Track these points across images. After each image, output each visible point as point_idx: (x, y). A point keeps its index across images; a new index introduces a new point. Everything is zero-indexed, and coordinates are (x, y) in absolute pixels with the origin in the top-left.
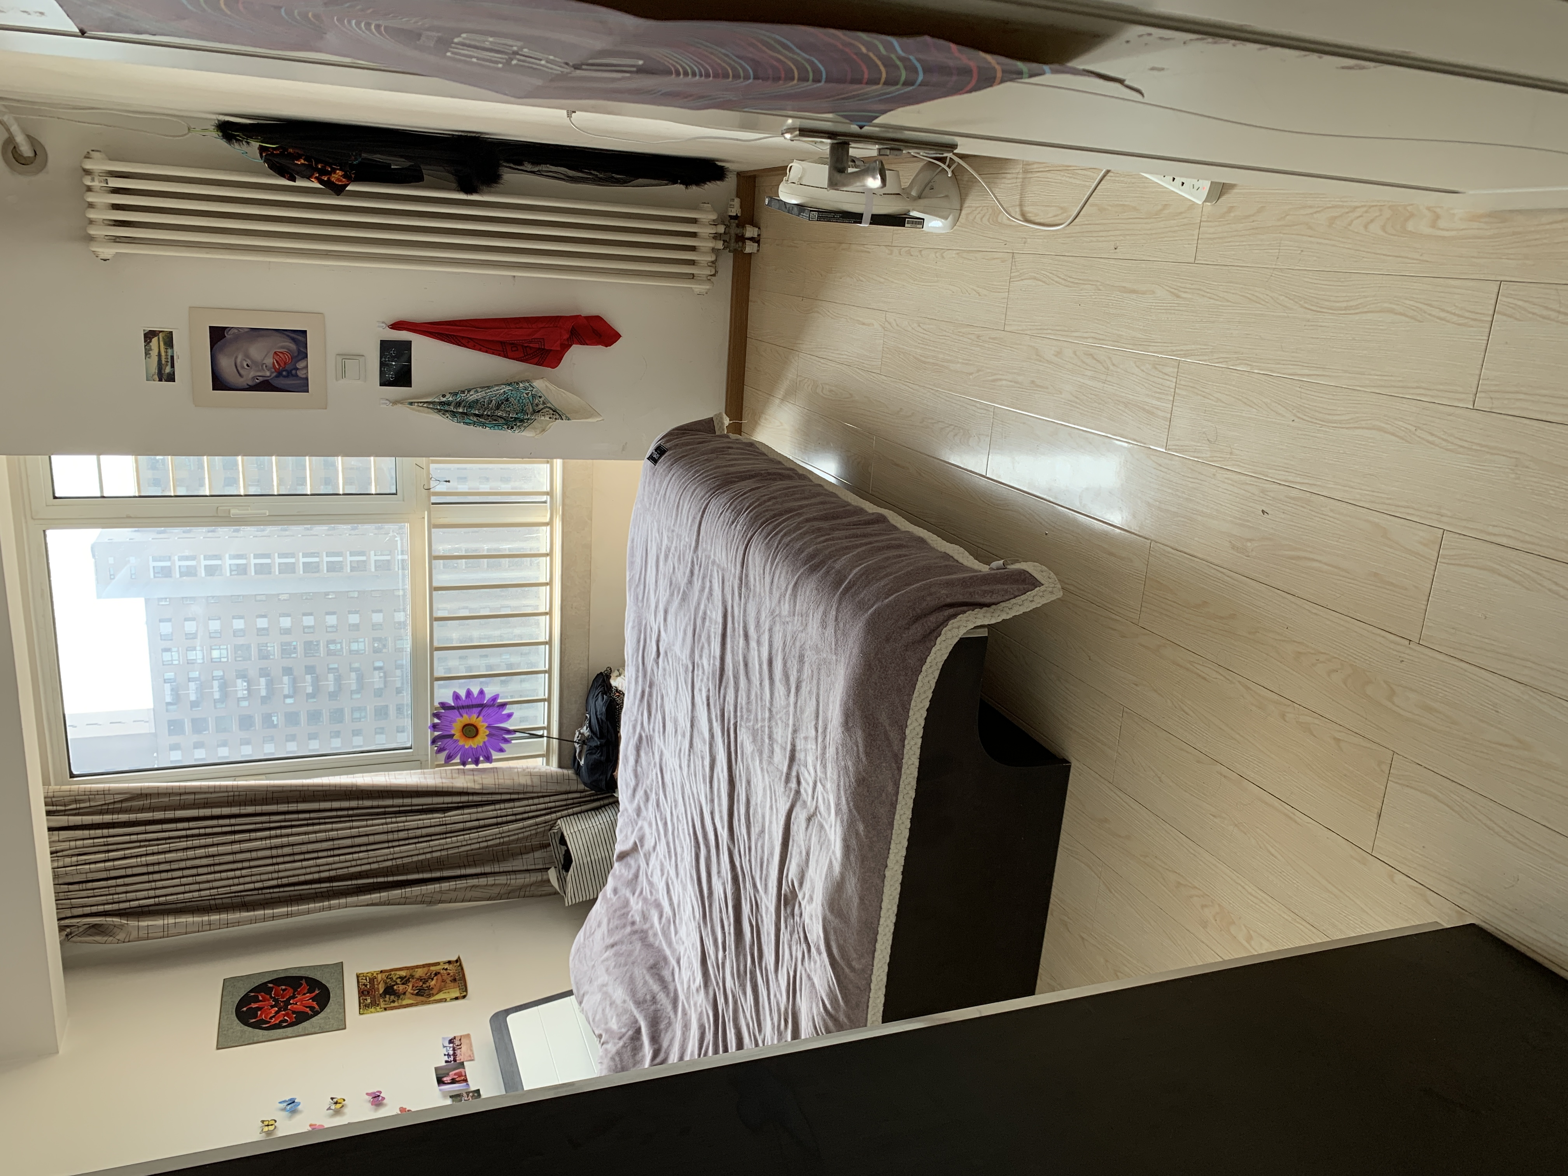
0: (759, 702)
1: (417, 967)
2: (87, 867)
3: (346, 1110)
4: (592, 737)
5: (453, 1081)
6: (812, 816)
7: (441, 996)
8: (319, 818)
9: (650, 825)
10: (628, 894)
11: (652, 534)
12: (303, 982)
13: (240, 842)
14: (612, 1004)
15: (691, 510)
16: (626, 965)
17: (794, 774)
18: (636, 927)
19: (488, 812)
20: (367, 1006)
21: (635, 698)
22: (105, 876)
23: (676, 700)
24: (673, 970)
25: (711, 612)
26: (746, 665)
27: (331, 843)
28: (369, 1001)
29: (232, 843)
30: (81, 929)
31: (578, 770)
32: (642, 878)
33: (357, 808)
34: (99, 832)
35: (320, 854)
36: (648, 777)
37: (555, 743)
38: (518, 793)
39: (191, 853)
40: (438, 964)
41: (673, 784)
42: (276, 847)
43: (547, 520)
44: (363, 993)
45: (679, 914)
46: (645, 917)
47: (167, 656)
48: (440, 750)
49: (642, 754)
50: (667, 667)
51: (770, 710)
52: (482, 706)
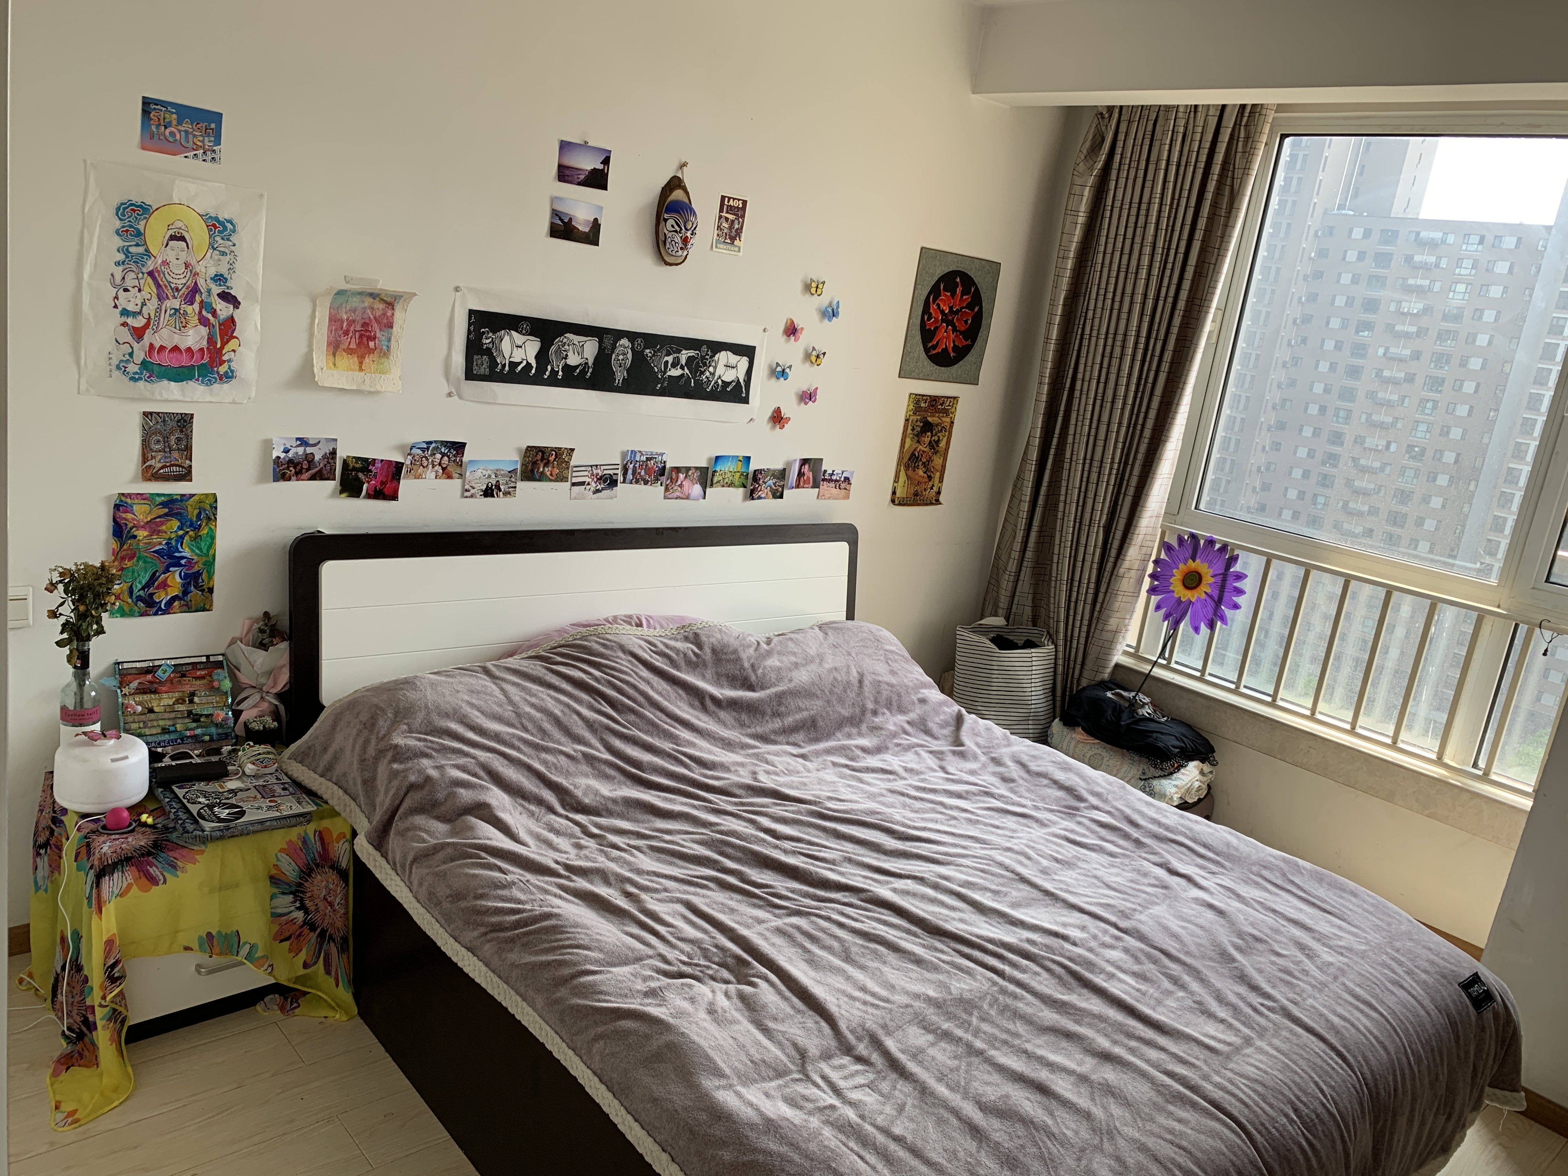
0: (1004, 1036)
1: (945, 460)
2: (1168, 142)
3: (808, 364)
4: (1133, 717)
5: (800, 474)
6: (803, 1065)
7: (903, 477)
8: (1143, 393)
9: (972, 773)
10: (912, 716)
11: (1349, 933)
12: (969, 342)
13: (1144, 304)
14: (796, 665)
15: (1353, 1031)
16: (831, 692)
17: (875, 1057)
18: (869, 715)
19: (1089, 573)
20: (917, 402)
21: (1134, 810)
22: (1152, 159)
23: (1096, 877)
24: (799, 746)
25: (1178, 999)
26: (1069, 1036)
27: (1110, 399)
28: (923, 405)
29: (1145, 296)
30: (1103, 128)
31: (1105, 685)
32: (922, 739)
33: (1141, 436)
34: (1203, 158)
35: (1101, 385)
36: (1028, 790)
37: (1146, 668)
38: (1100, 612)
39: (1147, 250)
40: (941, 480)
41: (998, 827)
42: (1124, 341)
43: (1446, 760)
44: (934, 401)
45: (851, 776)
46: (875, 729)
47: (1475, 239)
48: (1180, 540)
49: (1061, 794)
50: (1146, 881)
51: (980, 1053)
52: (1219, 602)
